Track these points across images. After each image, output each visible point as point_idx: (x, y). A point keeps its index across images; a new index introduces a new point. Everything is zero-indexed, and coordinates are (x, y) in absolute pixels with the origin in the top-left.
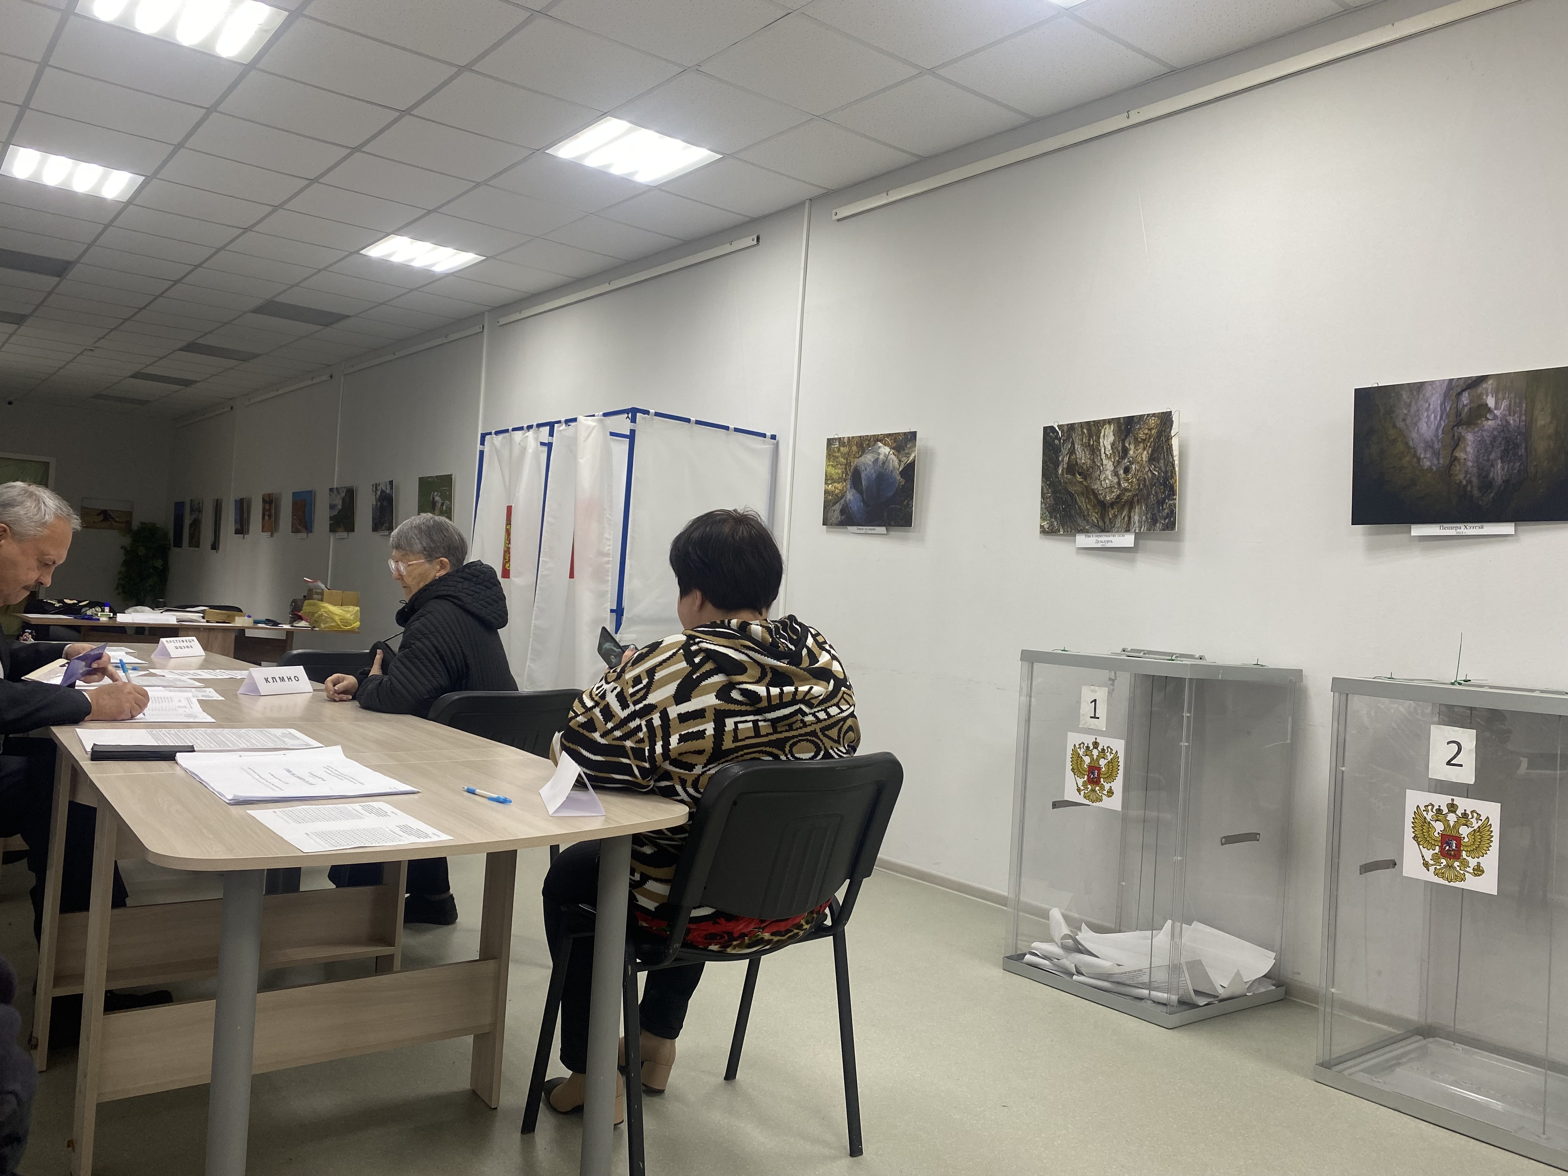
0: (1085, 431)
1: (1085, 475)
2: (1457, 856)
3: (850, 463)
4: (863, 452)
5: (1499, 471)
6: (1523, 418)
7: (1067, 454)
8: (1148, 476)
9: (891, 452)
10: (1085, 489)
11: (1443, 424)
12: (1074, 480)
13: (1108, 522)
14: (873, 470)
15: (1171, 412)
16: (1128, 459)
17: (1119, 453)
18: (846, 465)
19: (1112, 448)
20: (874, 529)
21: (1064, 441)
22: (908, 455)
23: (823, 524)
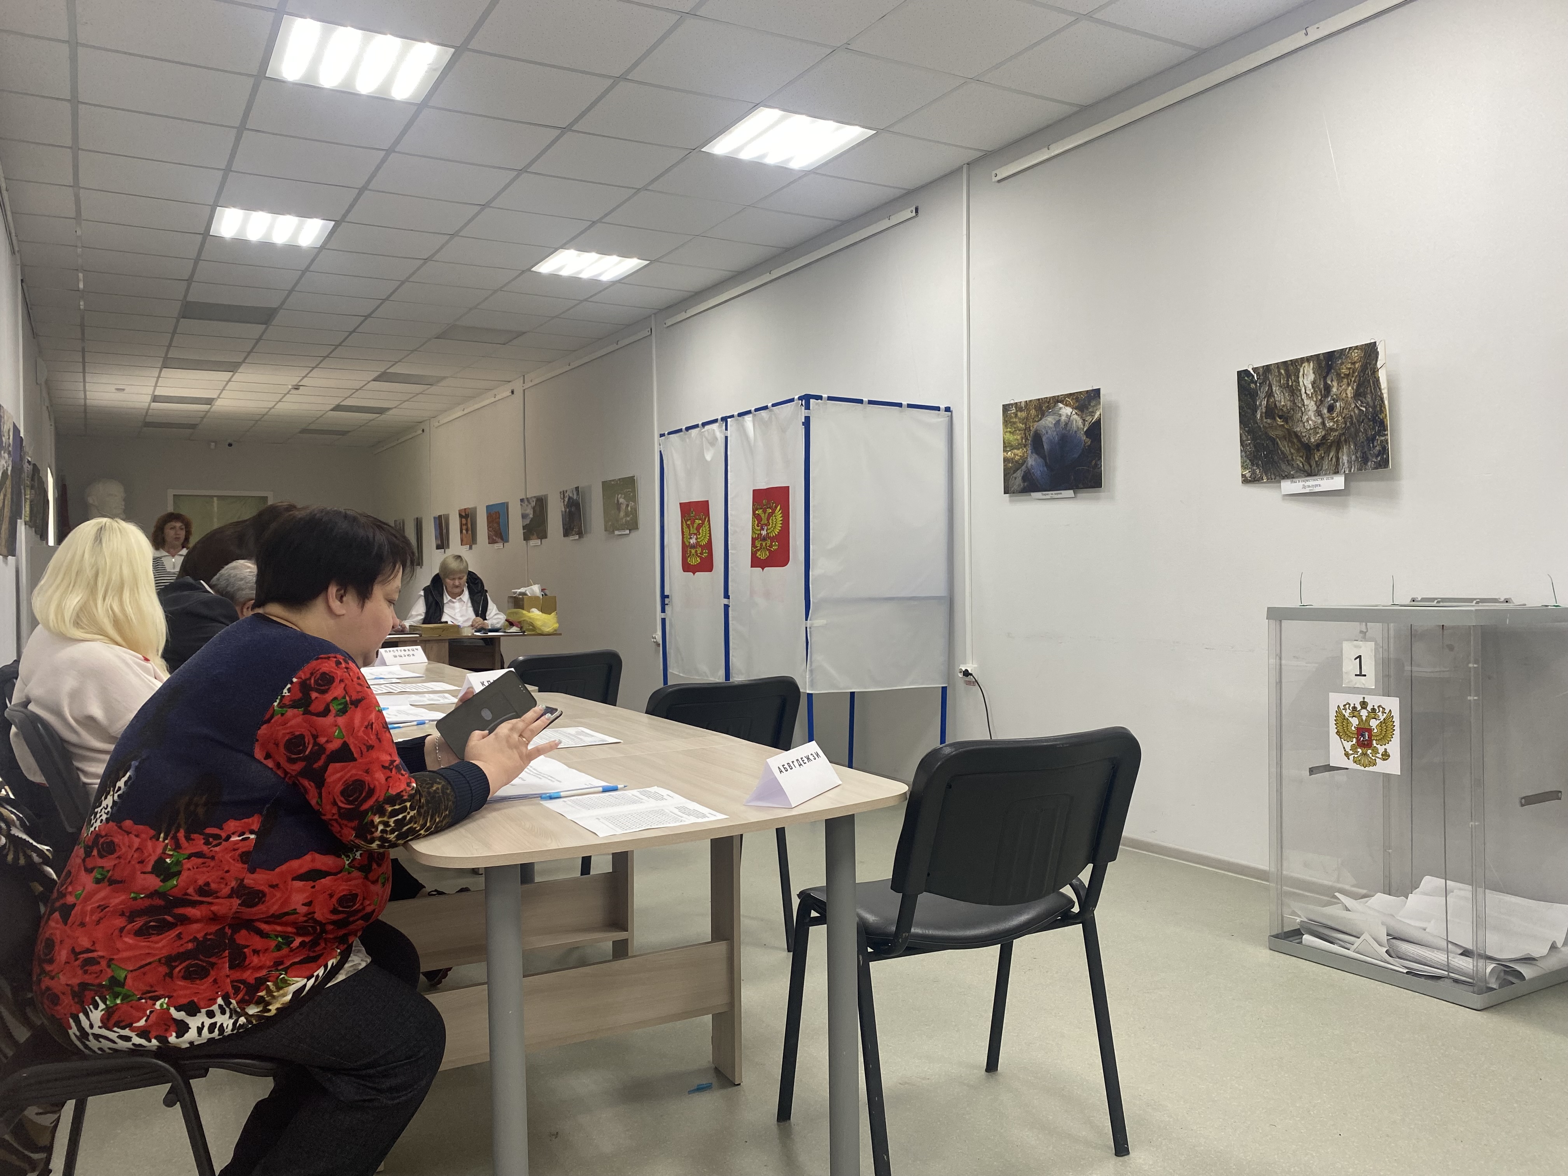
0: (1283, 371)
1: (1286, 418)
3: (1030, 427)
4: (1043, 415)
7: (1265, 398)
8: (1355, 413)
9: (1074, 413)
10: (1287, 432)
12: (1275, 424)
14: (1055, 433)
15: (1375, 342)
16: (1332, 396)
17: (1321, 392)
18: (1025, 430)
19: (1313, 387)
20: (1061, 494)
21: (1260, 384)
22: (1092, 414)
23: (1005, 493)
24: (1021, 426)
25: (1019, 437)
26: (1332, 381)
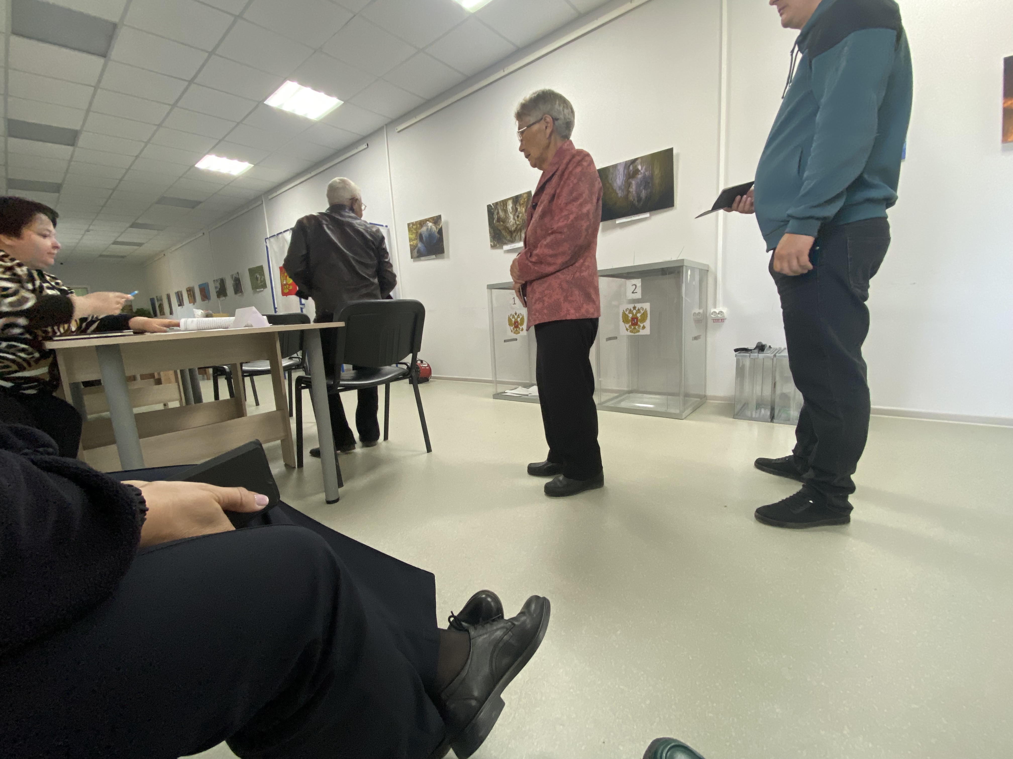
0: (502, 204)
1: (504, 221)
2: (636, 324)
4: (422, 227)
5: (643, 194)
6: (650, 172)
7: (496, 215)
9: (432, 225)
10: (504, 227)
11: (624, 179)
12: (500, 224)
13: (513, 238)
14: (427, 233)
16: (518, 212)
17: (514, 211)
19: (512, 209)
20: (431, 257)
21: (495, 210)
22: (439, 225)
23: (412, 258)
24: (415, 231)
25: (414, 236)
26: (518, 206)
